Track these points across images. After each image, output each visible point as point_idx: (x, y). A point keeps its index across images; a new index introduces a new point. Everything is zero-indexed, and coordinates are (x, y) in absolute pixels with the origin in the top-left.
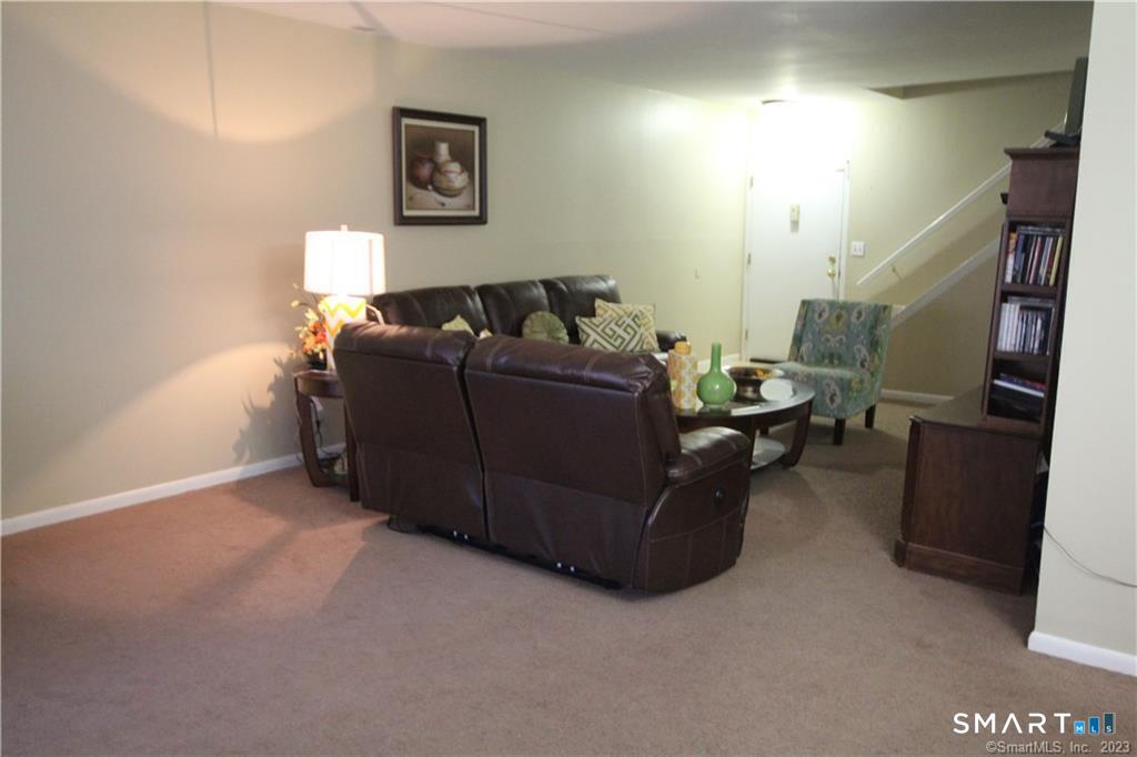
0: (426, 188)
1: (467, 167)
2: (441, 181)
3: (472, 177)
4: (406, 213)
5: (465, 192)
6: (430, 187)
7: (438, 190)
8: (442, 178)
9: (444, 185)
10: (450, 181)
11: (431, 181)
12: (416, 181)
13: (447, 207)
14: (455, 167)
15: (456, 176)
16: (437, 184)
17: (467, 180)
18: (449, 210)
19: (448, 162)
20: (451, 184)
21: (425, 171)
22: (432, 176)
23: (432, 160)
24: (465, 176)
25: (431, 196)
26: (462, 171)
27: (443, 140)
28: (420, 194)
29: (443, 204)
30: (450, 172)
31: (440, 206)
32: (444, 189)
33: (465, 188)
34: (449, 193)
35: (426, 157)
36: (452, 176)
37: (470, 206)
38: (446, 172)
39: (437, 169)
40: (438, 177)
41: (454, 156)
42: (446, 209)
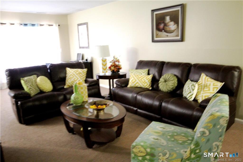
0: (162, 31)
1: (177, 22)
2: (167, 29)
3: (178, 26)
4: (156, 39)
5: (175, 31)
7: (166, 31)
8: (167, 27)
9: (168, 30)
10: (170, 28)
11: (163, 29)
12: (159, 29)
14: (172, 23)
15: (172, 26)
16: (165, 30)
19: (169, 22)
20: (170, 29)
21: (162, 26)
22: (164, 27)
23: (164, 23)
24: (176, 26)
25: (164, 34)
26: (175, 24)
27: (168, 16)
28: (160, 33)
29: (167, 36)
31: (166, 36)
32: (168, 31)
33: (175, 30)
34: (170, 32)
35: (162, 22)
36: (171, 26)
37: (177, 36)
38: (169, 25)
39: (165, 25)
40: (166, 27)
41: (171, 20)
42: (169, 37)
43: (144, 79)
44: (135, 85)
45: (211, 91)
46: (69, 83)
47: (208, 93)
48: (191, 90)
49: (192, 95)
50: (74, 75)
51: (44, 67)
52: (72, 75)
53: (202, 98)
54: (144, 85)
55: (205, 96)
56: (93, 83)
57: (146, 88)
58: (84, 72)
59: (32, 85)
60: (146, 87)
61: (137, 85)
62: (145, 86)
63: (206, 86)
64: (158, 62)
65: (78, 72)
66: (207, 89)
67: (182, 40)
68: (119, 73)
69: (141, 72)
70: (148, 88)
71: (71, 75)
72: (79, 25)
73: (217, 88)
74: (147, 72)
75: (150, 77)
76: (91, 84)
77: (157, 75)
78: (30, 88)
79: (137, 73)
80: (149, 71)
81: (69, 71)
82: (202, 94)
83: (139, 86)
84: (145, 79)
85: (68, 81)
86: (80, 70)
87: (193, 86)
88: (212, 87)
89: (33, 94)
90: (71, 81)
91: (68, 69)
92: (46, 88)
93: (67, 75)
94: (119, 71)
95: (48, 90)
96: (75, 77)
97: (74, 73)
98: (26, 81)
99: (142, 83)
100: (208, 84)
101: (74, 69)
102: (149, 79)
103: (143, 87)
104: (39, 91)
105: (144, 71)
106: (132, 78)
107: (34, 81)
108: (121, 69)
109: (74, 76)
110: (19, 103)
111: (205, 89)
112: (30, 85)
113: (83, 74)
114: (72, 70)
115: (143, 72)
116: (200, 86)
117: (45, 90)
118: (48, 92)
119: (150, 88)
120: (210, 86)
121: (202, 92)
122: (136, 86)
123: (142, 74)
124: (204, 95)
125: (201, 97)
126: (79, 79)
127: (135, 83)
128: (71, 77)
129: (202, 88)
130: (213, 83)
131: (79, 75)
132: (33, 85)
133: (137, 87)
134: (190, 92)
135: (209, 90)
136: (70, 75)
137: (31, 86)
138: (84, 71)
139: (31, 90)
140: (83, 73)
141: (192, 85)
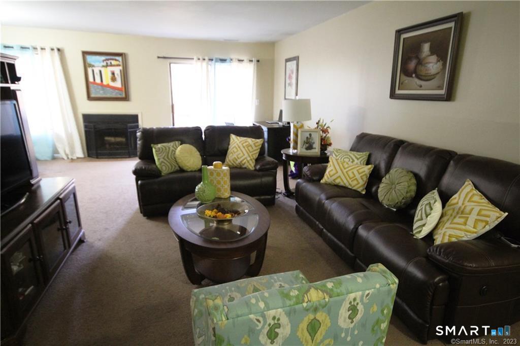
0: (411, 76)
1: (442, 57)
2: (422, 70)
3: (444, 65)
4: (398, 92)
5: (438, 77)
6: (414, 75)
7: (419, 77)
8: (423, 68)
9: (423, 73)
10: (428, 69)
11: (415, 71)
12: (406, 72)
13: (423, 88)
14: (434, 58)
15: (433, 65)
16: (419, 73)
17: (441, 67)
18: (425, 90)
19: (428, 56)
20: (429, 72)
21: (412, 65)
22: (416, 67)
23: (417, 57)
24: (440, 64)
25: (415, 81)
26: (439, 61)
27: (426, 42)
28: (407, 80)
29: (421, 86)
30: (430, 63)
31: (419, 88)
32: (421, 76)
33: (438, 73)
34: (427, 78)
35: (413, 56)
36: (430, 66)
37: (440, 88)
38: (427, 63)
39: (420, 62)
40: (420, 67)
41: (433, 51)
42: (423, 90)
43: (353, 172)
44: (334, 180)
45: (470, 226)
46: (229, 161)
47: (460, 230)
48: (424, 215)
49: (424, 225)
50: (239, 147)
51: (197, 130)
52: (237, 148)
53: (443, 238)
54: (351, 183)
55: (450, 236)
56: (268, 166)
57: (355, 191)
58: (257, 144)
59: (166, 158)
60: (354, 188)
61: (338, 181)
62: (353, 185)
63: (462, 213)
64: (393, 139)
65: (247, 143)
66: (462, 220)
67: (449, 96)
68: (326, 152)
69: (354, 158)
70: (359, 190)
71: (235, 147)
72: (288, 60)
73: (487, 223)
74: (366, 158)
75: (368, 169)
76: (263, 167)
77: (383, 166)
78: (162, 162)
79: (345, 158)
80: (370, 156)
81: (233, 139)
82: (446, 228)
83: (342, 184)
84: (356, 173)
85: (228, 157)
86: (250, 141)
87: (428, 208)
88: (473, 217)
89: (164, 172)
90: (233, 157)
91: (233, 137)
92: (188, 165)
93: (230, 146)
94: (326, 150)
95: (190, 168)
96: (240, 152)
97: (240, 145)
98: (158, 150)
99: (348, 179)
100: (468, 209)
101: (241, 138)
102: (364, 174)
103: (350, 187)
104: (177, 168)
105: (359, 155)
106: (330, 166)
107: (173, 150)
108: (330, 145)
109: (239, 149)
110: (139, 182)
111: (456, 220)
112: (162, 157)
113: (255, 148)
114: (237, 139)
115: (356, 157)
116: (451, 209)
117: (185, 168)
118: (191, 171)
119: (362, 191)
120: (470, 213)
121: (447, 225)
122: (335, 184)
123: (353, 161)
124: (449, 232)
125: (442, 235)
126: (246, 155)
127: (334, 178)
128: (234, 151)
129: (451, 215)
130: (480, 208)
131: (246, 148)
132: (168, 158)
133: (337, 186)
134: (422, 219)
135: (465, 224)
136: (233, 148)
137: (165, 160)
138: (257, 142)
139: (164, 165)
140: (253, 146)
141: (427, 204)
